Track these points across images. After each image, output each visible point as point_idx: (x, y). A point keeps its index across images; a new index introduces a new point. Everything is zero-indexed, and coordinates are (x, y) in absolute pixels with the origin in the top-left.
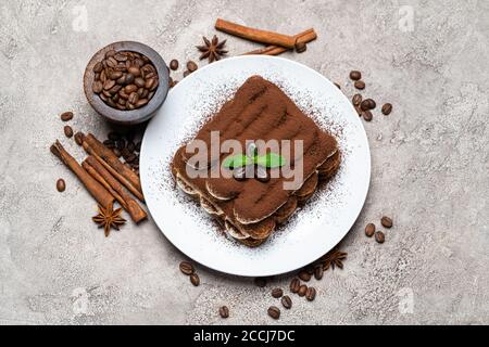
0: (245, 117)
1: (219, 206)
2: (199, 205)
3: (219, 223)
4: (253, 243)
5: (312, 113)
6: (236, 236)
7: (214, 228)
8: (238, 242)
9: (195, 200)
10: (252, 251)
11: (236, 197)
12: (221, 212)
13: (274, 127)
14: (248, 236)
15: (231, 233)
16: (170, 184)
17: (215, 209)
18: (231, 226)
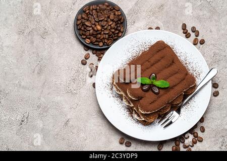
0: (152, 61)
1: (132, 102)
2: (122, 100)
3: (130, 110)
4: (145, 123)
5: (186, 64)
6: (138, 118)
7: (128, 112)
8: (138, 121)
9: (121, 97)
10: (145, 127)
11: (141, 99)
12: (132, 105)
13: (166, 68)
14: (143, 119)
15: (135, 116)
16: (110, 87)
17: (129, 103)
18: (136, 113)
